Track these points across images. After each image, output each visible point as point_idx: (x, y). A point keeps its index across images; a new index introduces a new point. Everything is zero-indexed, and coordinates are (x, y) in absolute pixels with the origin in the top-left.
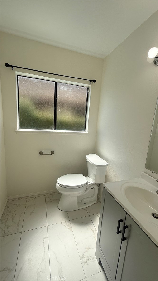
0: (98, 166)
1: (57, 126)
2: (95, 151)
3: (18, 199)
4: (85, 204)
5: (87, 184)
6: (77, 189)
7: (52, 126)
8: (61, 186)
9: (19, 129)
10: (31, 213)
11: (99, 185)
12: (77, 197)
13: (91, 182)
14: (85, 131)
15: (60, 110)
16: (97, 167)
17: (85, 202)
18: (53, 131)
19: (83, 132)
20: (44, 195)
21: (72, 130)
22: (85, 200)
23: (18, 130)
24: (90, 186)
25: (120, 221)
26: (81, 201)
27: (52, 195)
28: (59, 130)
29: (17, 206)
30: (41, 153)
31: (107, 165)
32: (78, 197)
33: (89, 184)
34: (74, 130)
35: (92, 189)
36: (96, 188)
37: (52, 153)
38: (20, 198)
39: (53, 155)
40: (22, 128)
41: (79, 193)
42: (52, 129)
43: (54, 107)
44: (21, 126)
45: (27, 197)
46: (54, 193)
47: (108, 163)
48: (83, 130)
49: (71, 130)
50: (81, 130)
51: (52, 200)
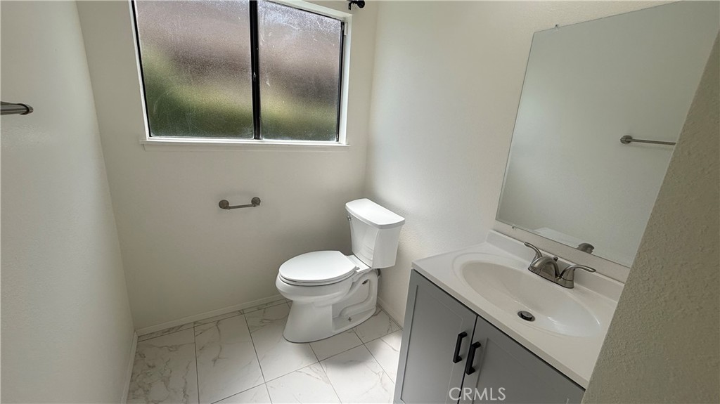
0: (382, 227)
1: (264, 129)
2: (366, 191)
3: (169, 331)
4: (350, 319)
5: (355, 272)
6: (336, 285)
7: (249, 129)
8: (293, 283)
9: (150, 136)
10: (215, 360)
11: (379, 272)
12: (331, 307)
13: (363, 267)
14: (338, 140)
15: (268, 84)
16: (378, 230)
17: (349, 316)
18: (252, 141)
19: (333, 143)
20: (241, 312)
21: (306, 139)
22: (349, 312)
23: (148, 140)
24: (360, 278)
25: (462, 336)
26: (339, 315)
27: (263, 310)
28: (270, 138)
29: (171, 349)
30: (224, 205)
31: (402, 223)
32: (334, 305)
33: (358, 271)
34: (311, 139)
35: (365, 282)
36: (374, 279)
37: (256, 202)
38: (173, 328)
39: (258, 207)
40: (157, 135)
41: (337, 296)
42: (248, 137)
43: (253, 74)
44: (156, 128)
45: (195, 323)
46: (267, 304)
47: (403, 219)
48: (333, 140)
49: (301, 139)
50: (328, 140)
51: (264, 321)
